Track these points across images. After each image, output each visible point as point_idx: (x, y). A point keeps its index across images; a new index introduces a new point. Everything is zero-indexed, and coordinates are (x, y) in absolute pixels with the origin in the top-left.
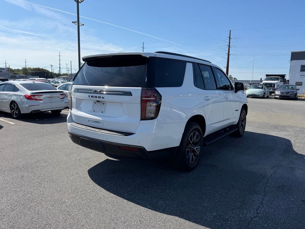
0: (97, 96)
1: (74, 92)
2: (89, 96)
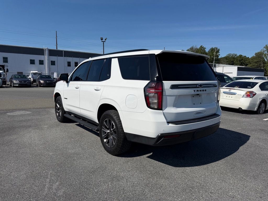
0: (201, 90)
1: (170, 89)
2: (194, 91)
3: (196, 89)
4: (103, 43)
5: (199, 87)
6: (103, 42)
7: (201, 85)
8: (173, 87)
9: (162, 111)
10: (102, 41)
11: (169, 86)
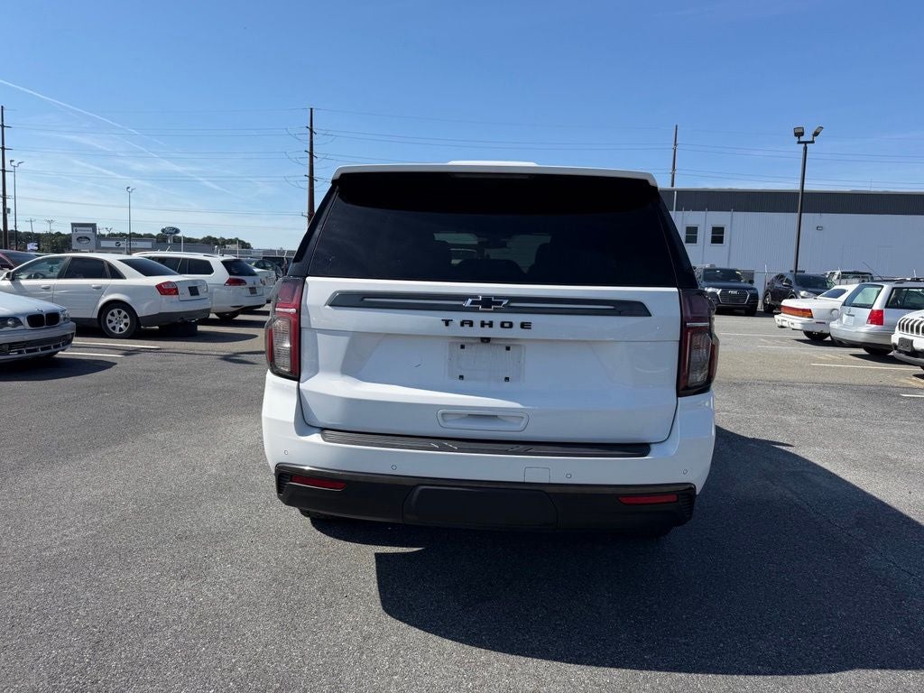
0: (490, 322)
1: (328, 307)
2: (447, 323)
3: (457, 317)
4: (806, 149)
5: (477, 310)
6: (806, 143)
7: (488, 302)
8: (342, 301)
9: (296, 383)
10: (799, 142)
11: (327, 296)
